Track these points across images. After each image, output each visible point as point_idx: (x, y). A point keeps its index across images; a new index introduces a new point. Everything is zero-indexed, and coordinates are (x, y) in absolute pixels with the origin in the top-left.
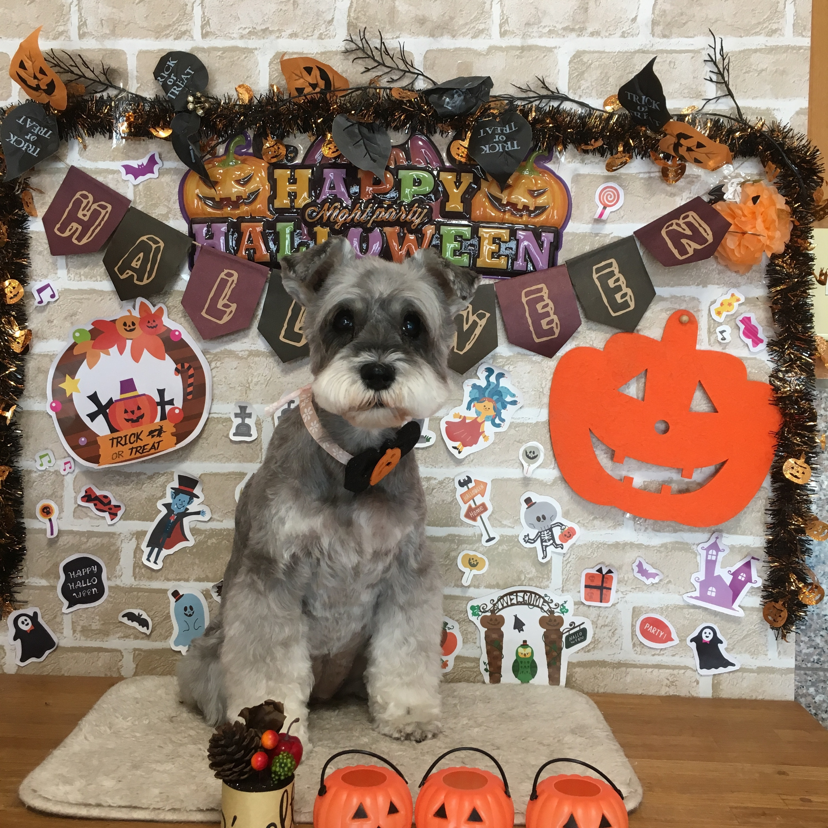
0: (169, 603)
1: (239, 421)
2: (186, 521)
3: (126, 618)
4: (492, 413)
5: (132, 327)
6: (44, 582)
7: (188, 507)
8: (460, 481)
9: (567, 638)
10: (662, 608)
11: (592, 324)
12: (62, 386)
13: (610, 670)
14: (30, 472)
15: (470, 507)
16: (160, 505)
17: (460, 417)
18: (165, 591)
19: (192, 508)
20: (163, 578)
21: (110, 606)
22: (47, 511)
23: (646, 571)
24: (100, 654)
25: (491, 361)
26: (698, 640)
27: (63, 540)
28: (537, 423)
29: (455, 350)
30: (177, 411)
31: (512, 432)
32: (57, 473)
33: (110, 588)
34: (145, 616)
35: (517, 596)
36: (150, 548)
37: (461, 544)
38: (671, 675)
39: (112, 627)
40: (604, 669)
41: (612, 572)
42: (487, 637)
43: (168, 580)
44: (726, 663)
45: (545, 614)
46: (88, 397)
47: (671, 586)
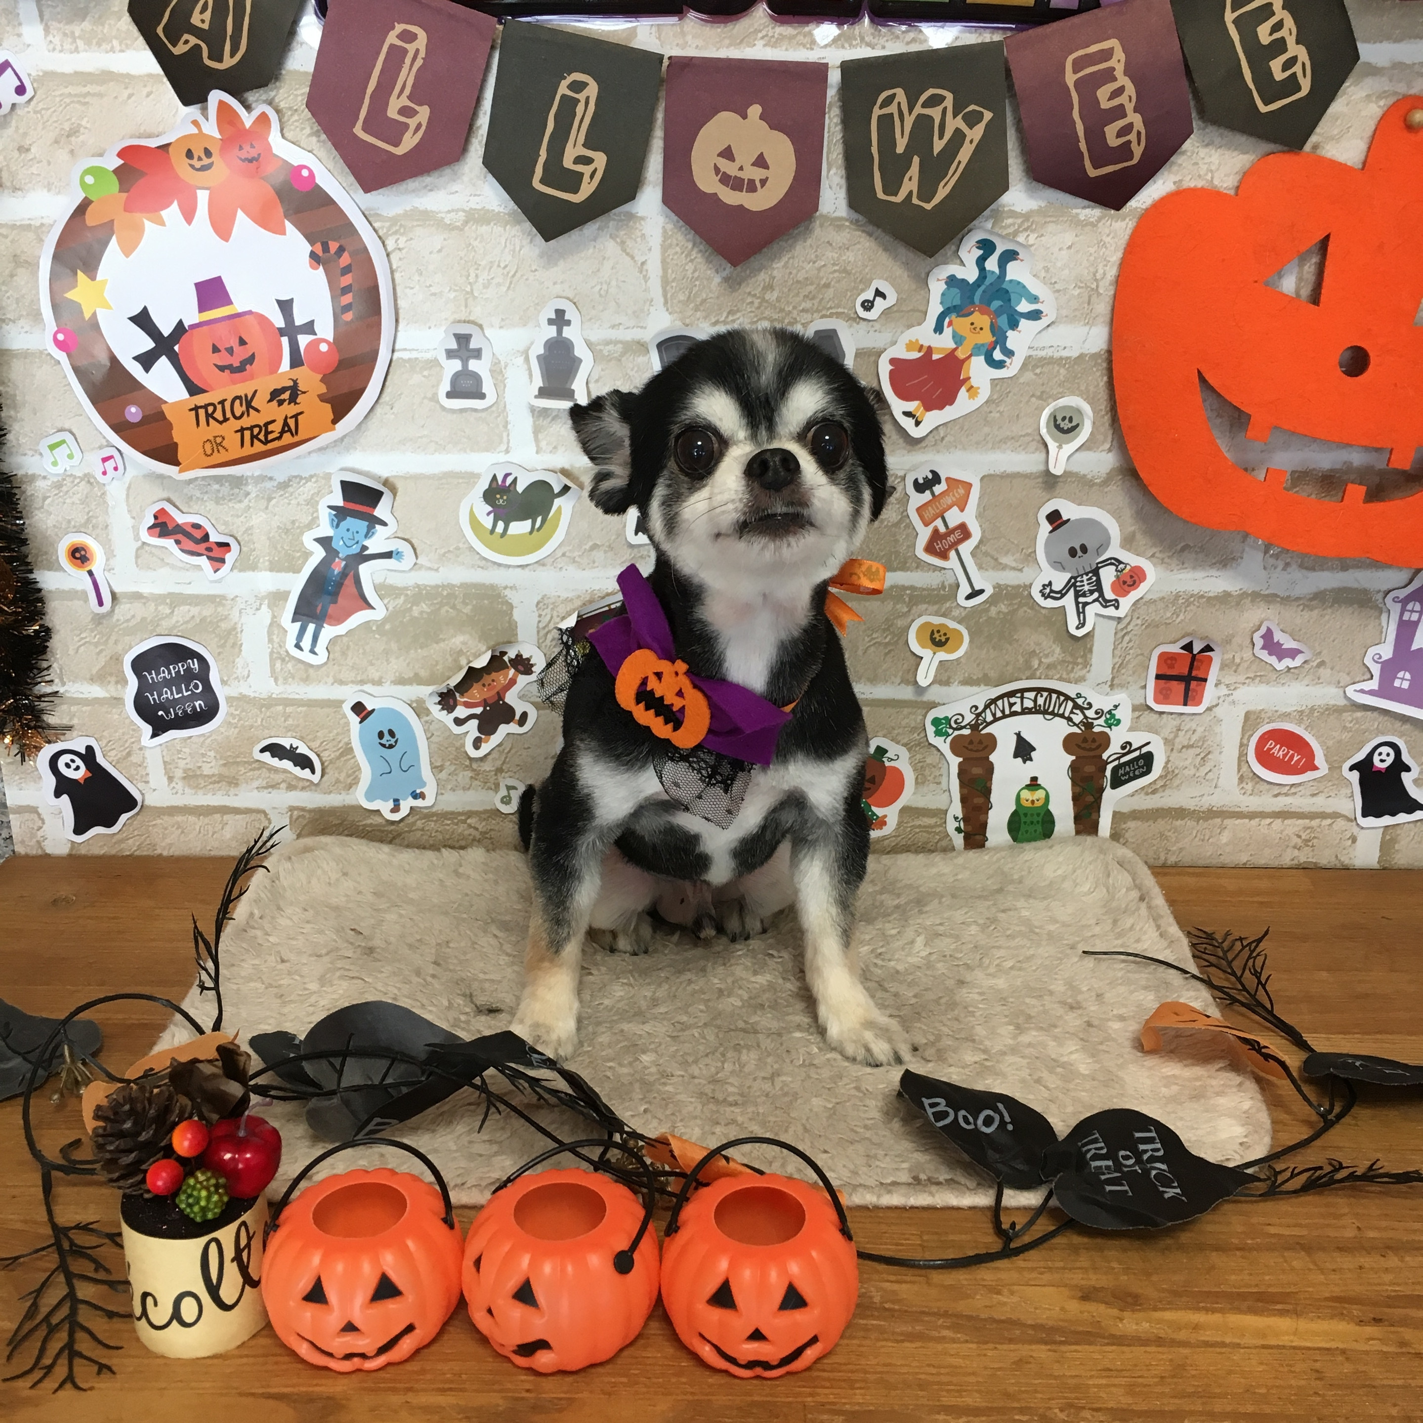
0: (348, 724)
1: (456, 365)
2: (365, 570)
3: (267, 754)
4: (987, 337)
5: (206, 161)
6: (96, 691)
7: (366, 543)
8: (916, 481)
9: (1115, 770)
10: (1302, 712)
11: (1212, 132)
12: (70, 295)
13: (1190, 823)
14: (33, 478)
15: (936, 531)
16: (308, 540)
17: (920, 351)
18: (339, 703)
19: (374, 545)
20: (331, 680)
21: (233, 732)
22: (79, 555)
23: (1279, 644)
24: (225, 817)
25: (989, 225)
26: (1364, 767)
27: (124, 610)
28: (1081, 356)
29: (915, 201)
30: (324, 347)
31: (1029, 376)
32: (88, 479)
33: (229, 699)
34: (303, 749)
35: (1022, 698)
36: (298, 625)
37: (916, 604)
38: (1306, 828)
39: (243, 770)
40: (1179, 822)
41: (1212, 650)
42: (962, 773)
43: (342, 683)
44: (1412, 806)
45: (1076, 730)
46: (131, 319)
47: (1325, 672)
